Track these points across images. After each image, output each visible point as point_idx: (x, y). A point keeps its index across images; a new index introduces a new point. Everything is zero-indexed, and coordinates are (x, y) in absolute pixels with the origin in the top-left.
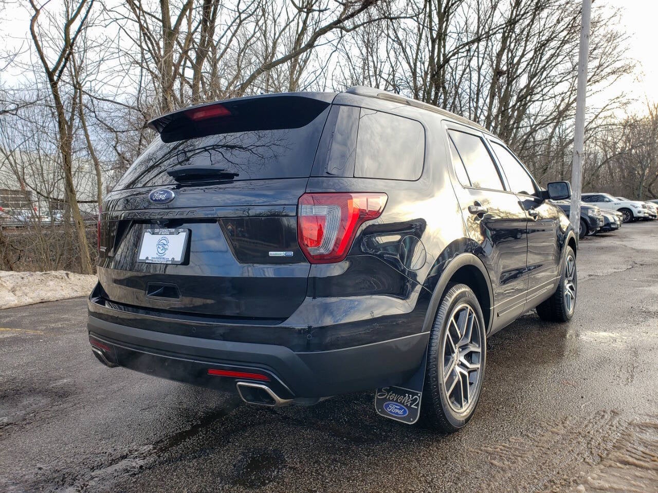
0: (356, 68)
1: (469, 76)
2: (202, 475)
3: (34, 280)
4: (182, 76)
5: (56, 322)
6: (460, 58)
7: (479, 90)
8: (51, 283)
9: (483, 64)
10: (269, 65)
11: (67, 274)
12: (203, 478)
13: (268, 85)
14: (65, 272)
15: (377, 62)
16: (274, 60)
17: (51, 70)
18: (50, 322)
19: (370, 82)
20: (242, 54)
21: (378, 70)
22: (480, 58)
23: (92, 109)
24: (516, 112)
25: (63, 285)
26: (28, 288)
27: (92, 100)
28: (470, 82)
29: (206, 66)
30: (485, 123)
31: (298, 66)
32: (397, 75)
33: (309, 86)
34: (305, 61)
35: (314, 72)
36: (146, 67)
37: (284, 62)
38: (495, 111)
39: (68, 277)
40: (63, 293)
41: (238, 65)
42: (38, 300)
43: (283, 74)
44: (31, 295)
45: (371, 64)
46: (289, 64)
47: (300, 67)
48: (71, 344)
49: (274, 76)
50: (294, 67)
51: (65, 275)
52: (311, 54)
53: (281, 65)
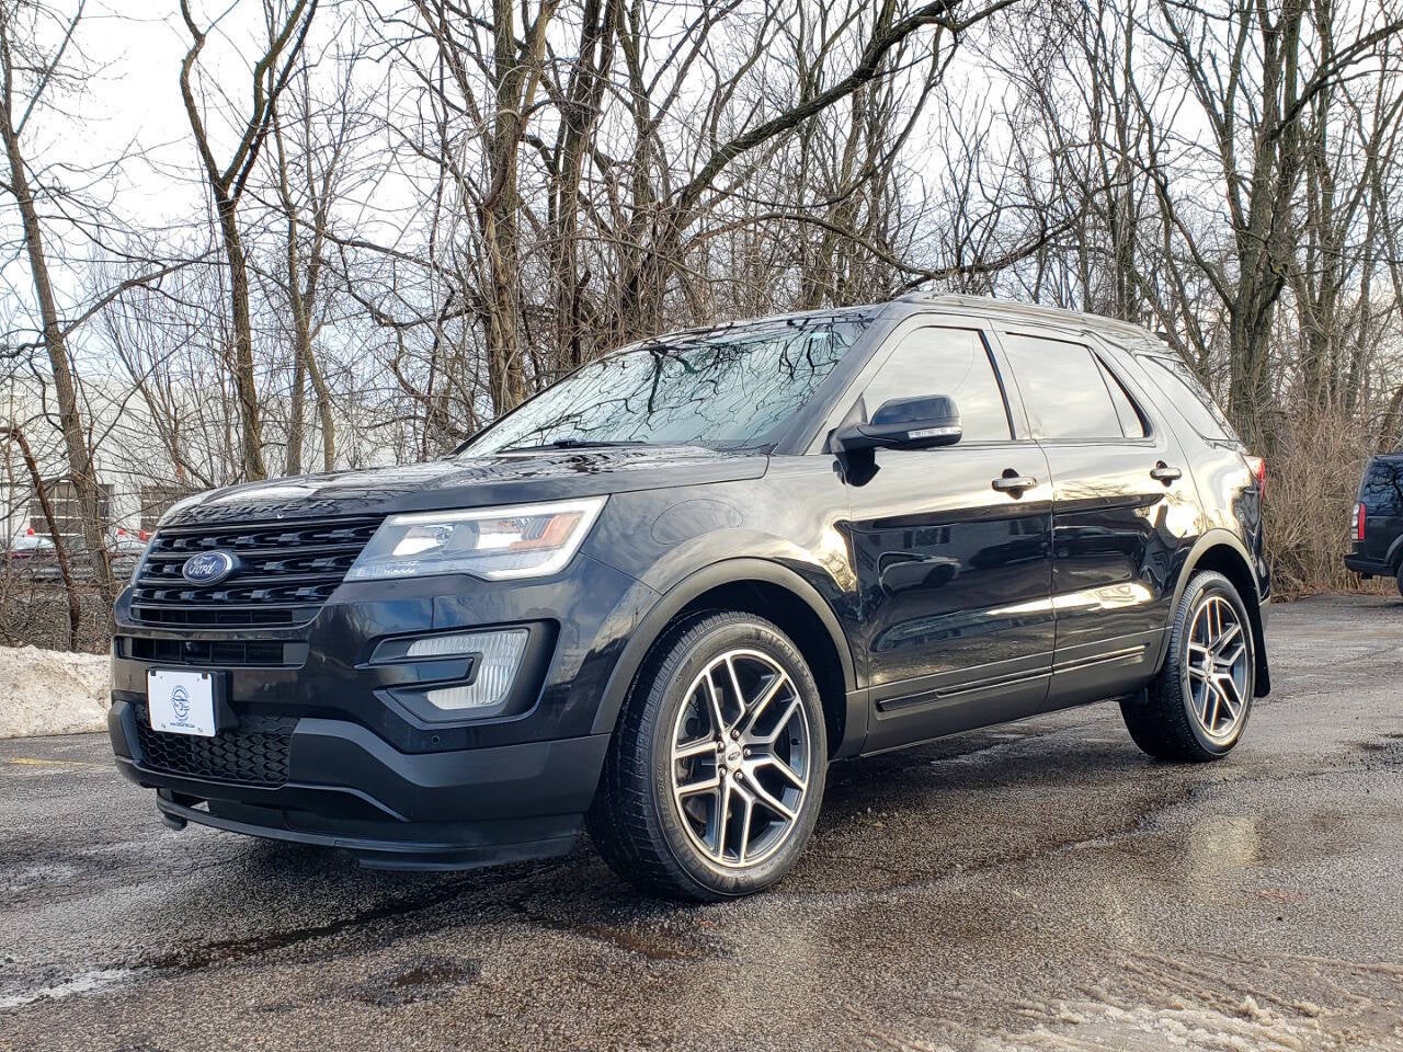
17: (220, 177)
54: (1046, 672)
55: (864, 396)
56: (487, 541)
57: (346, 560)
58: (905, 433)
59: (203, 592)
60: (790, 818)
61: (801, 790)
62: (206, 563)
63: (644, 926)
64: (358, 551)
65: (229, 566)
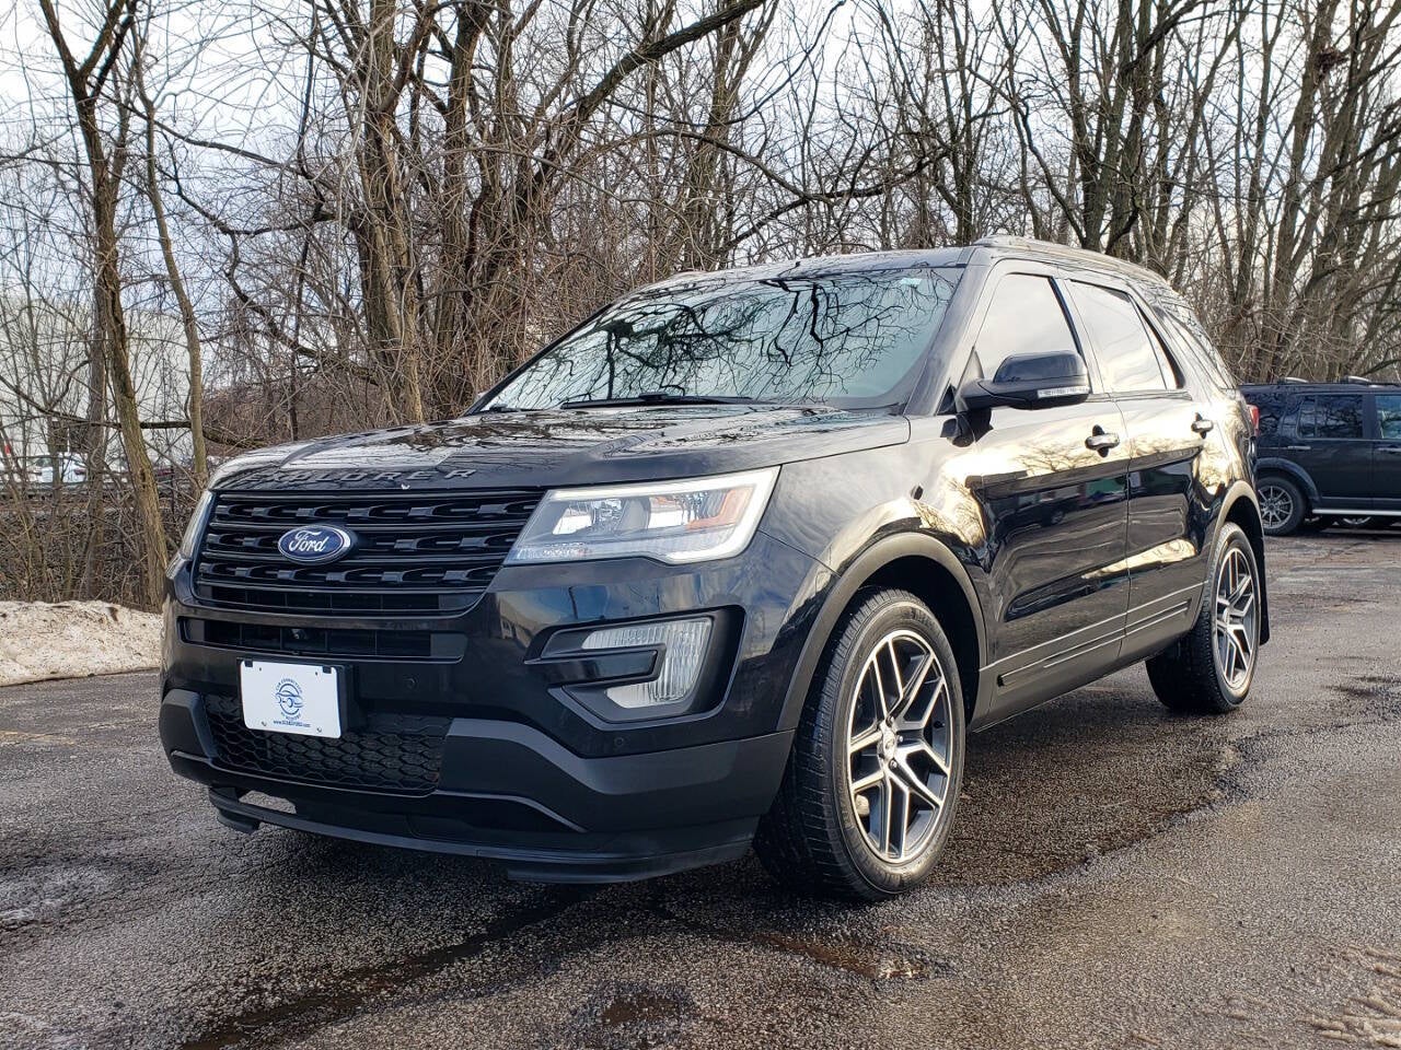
0: (903, 47)
1: (1237, 68)
2: (497, 1027)
3: (33, 621)
4: (417, 78)
5: (103, 719)
6: (1210, 16)
7: (1265, 110)
8: (75, 631)
9: (1278, 31)
10: (657, 45)
11: (113, 611)
12: (501, 1033)
13: (654, 100)
14: (108, 605)
15: (967, 32)
16: (671, 31)
17: (77, 67)
18: (85, 718)
19: (946, 89)
20: (582, 15)
21: (968, 53)
22: (1269, 17)
23: (171, 172)
24: (1378, 169)
25: (105, 636)
26: (17, 640)
27: (171, 147)
28: (1241, 85)
29: (484, 50)
30: (1283, 205)
31: (737, 44)
32: (1020, 66)
33: (769, 103)
34: (759, 35)
35: (786, 62)
36: (326, 55)
37: (699, 37)
38: (1311, 168)
39: (115, 619)
40: (106, 658)
41: (570, 44)
42: (43, 673)
43: (694, 71)
44: (26, 659)
45: (950, 38)
46: (714, 42)
47: (744, 47)
48: (147, 766)
49: (669, 74)
50: (727, 49)
51: (107, 612)
52: (777, 11)
53: (689, 45)
54: (1119, 634)
55: (976, 349)
56: (660, 519)
57: (503, 540)
58: (1035, 392)
59: (309, 570)
60: (937, 806)
61: (945, 775)
62: (311, 538)
63: (825, 934)
64: (519, 529)
65: (347, 543)
